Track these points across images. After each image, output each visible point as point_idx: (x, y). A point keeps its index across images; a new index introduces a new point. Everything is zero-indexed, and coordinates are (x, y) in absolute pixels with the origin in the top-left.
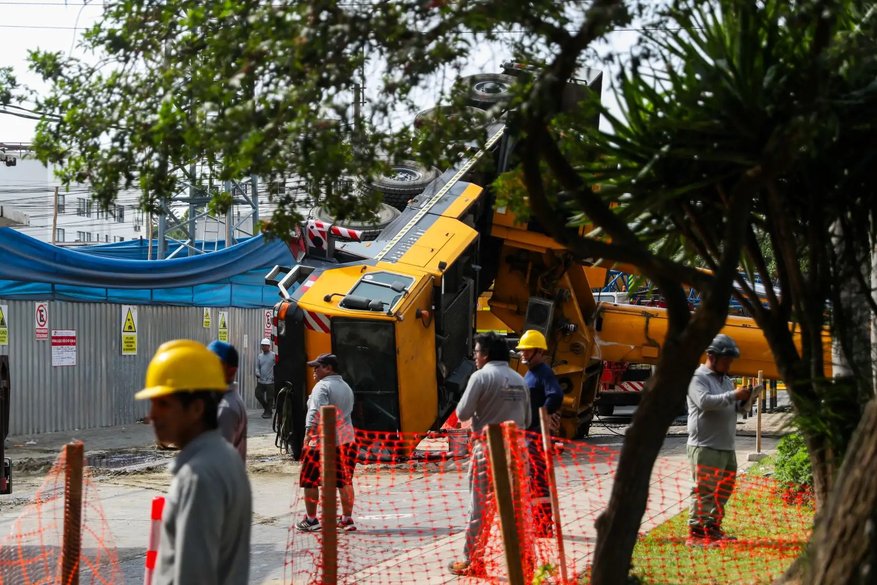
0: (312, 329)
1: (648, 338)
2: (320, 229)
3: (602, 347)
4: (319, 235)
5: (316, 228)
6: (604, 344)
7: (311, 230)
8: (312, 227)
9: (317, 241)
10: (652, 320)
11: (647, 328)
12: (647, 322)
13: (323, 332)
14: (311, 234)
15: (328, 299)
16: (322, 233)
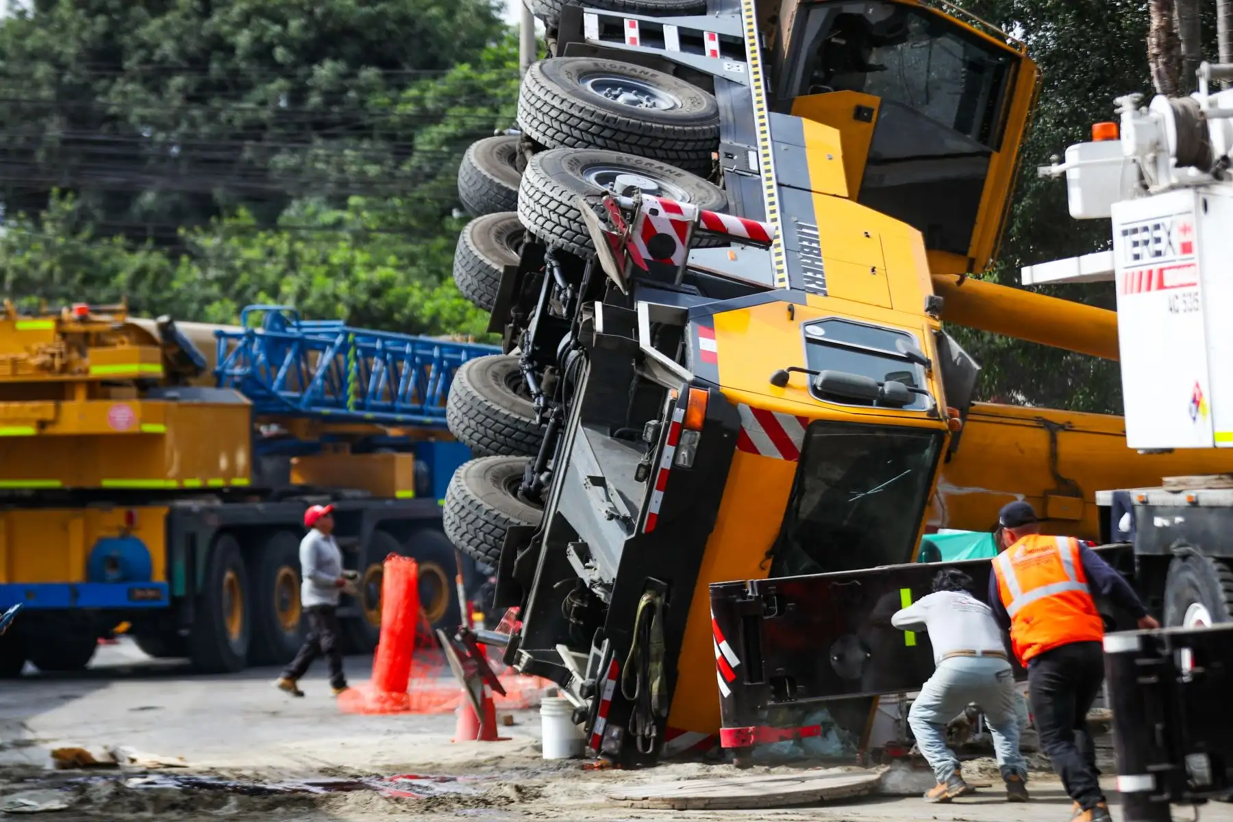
0: (754, 450)
1: (1057, 477)
2: (675, 216)
3: (951, 498)
4: (671, 232)
5: (662, 213)
6: (955, 490)
7: (652, 217)
8: (654, 212)
9: (661, 245)
10: (1062, 436)
11: (1053, 455)
12: (1054, 441)
13: (779, 457)
14: (648, 228)
15: (781, 380)
16: (679, 226)
